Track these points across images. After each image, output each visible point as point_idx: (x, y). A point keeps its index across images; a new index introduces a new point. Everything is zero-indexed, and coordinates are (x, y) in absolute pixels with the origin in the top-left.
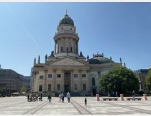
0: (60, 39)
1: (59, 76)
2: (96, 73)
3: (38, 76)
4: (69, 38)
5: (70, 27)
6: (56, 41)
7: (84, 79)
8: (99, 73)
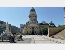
0: (30, 17)
1: (30, 29)
2: (42, 28)
3: (24, 29)
4: (33, 16)
5: (34, 12)
6: (29, 17)
7: (38, 30)
8: (43, 28)
